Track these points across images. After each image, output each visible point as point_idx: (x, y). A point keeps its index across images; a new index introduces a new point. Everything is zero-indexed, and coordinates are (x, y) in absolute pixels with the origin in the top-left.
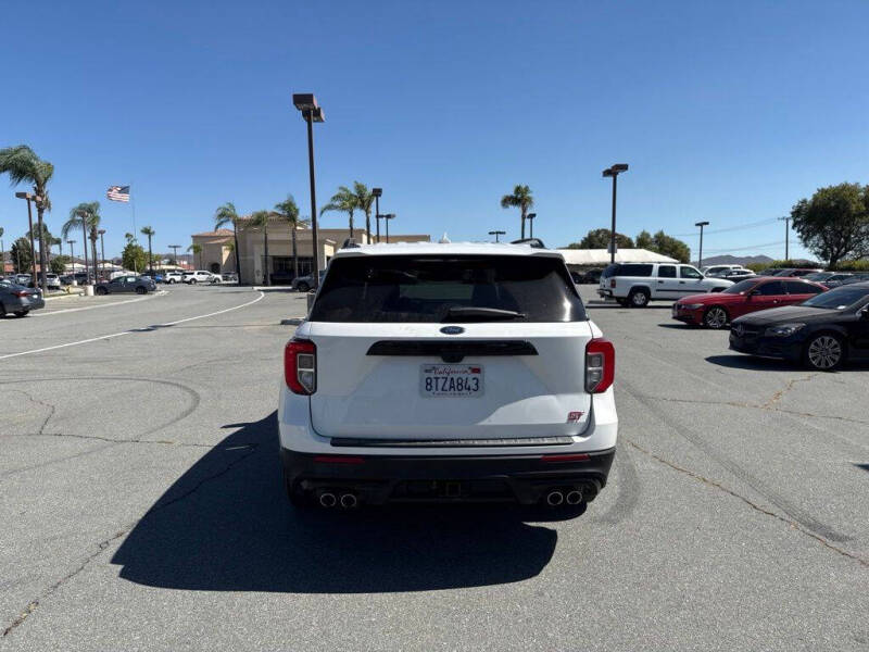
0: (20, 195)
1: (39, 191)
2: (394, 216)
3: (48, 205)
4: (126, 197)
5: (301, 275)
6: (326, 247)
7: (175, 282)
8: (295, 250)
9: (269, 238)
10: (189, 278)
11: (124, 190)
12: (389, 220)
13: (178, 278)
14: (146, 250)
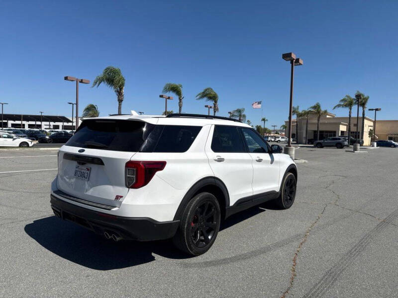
0: (206, 106)
1: (215, 105)
2: (380, 109)
3: (218, 109)
4: (260, 105)
5: (320, 140)
6: (341, 126)
7: (272, 141)
8: (318, 127)
9: (309, 121)
10: (277, 139)
11: (259, 103)
12: (377, 111)
13: (273, 140)
14: (263, 127)
